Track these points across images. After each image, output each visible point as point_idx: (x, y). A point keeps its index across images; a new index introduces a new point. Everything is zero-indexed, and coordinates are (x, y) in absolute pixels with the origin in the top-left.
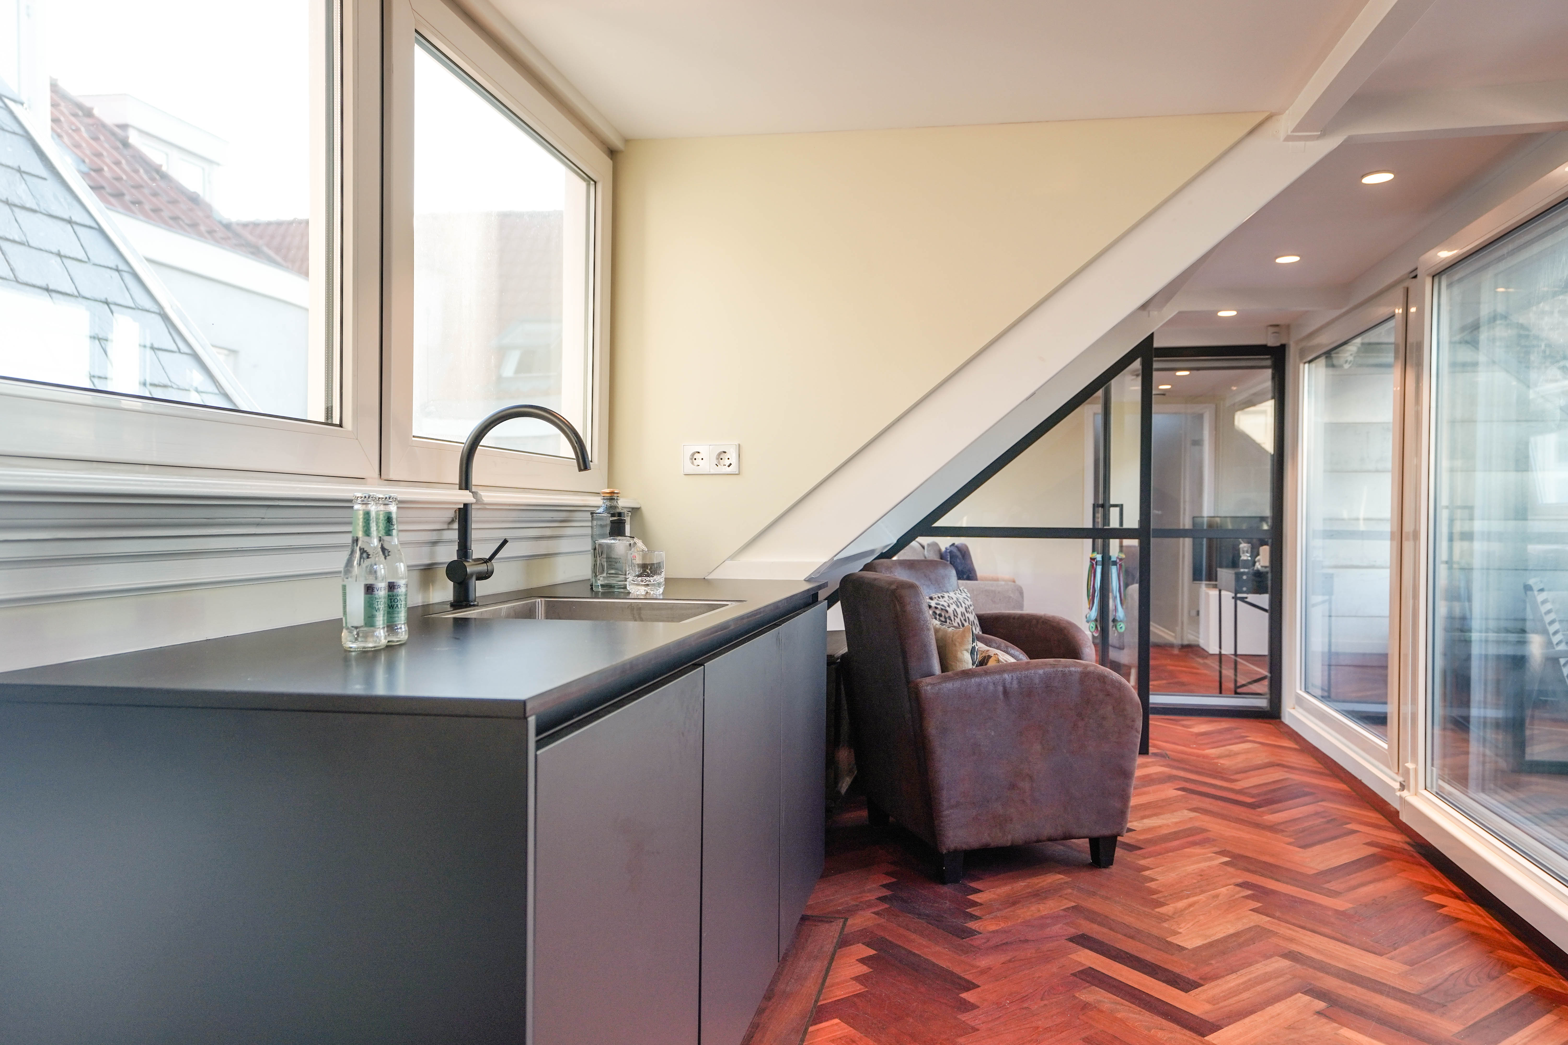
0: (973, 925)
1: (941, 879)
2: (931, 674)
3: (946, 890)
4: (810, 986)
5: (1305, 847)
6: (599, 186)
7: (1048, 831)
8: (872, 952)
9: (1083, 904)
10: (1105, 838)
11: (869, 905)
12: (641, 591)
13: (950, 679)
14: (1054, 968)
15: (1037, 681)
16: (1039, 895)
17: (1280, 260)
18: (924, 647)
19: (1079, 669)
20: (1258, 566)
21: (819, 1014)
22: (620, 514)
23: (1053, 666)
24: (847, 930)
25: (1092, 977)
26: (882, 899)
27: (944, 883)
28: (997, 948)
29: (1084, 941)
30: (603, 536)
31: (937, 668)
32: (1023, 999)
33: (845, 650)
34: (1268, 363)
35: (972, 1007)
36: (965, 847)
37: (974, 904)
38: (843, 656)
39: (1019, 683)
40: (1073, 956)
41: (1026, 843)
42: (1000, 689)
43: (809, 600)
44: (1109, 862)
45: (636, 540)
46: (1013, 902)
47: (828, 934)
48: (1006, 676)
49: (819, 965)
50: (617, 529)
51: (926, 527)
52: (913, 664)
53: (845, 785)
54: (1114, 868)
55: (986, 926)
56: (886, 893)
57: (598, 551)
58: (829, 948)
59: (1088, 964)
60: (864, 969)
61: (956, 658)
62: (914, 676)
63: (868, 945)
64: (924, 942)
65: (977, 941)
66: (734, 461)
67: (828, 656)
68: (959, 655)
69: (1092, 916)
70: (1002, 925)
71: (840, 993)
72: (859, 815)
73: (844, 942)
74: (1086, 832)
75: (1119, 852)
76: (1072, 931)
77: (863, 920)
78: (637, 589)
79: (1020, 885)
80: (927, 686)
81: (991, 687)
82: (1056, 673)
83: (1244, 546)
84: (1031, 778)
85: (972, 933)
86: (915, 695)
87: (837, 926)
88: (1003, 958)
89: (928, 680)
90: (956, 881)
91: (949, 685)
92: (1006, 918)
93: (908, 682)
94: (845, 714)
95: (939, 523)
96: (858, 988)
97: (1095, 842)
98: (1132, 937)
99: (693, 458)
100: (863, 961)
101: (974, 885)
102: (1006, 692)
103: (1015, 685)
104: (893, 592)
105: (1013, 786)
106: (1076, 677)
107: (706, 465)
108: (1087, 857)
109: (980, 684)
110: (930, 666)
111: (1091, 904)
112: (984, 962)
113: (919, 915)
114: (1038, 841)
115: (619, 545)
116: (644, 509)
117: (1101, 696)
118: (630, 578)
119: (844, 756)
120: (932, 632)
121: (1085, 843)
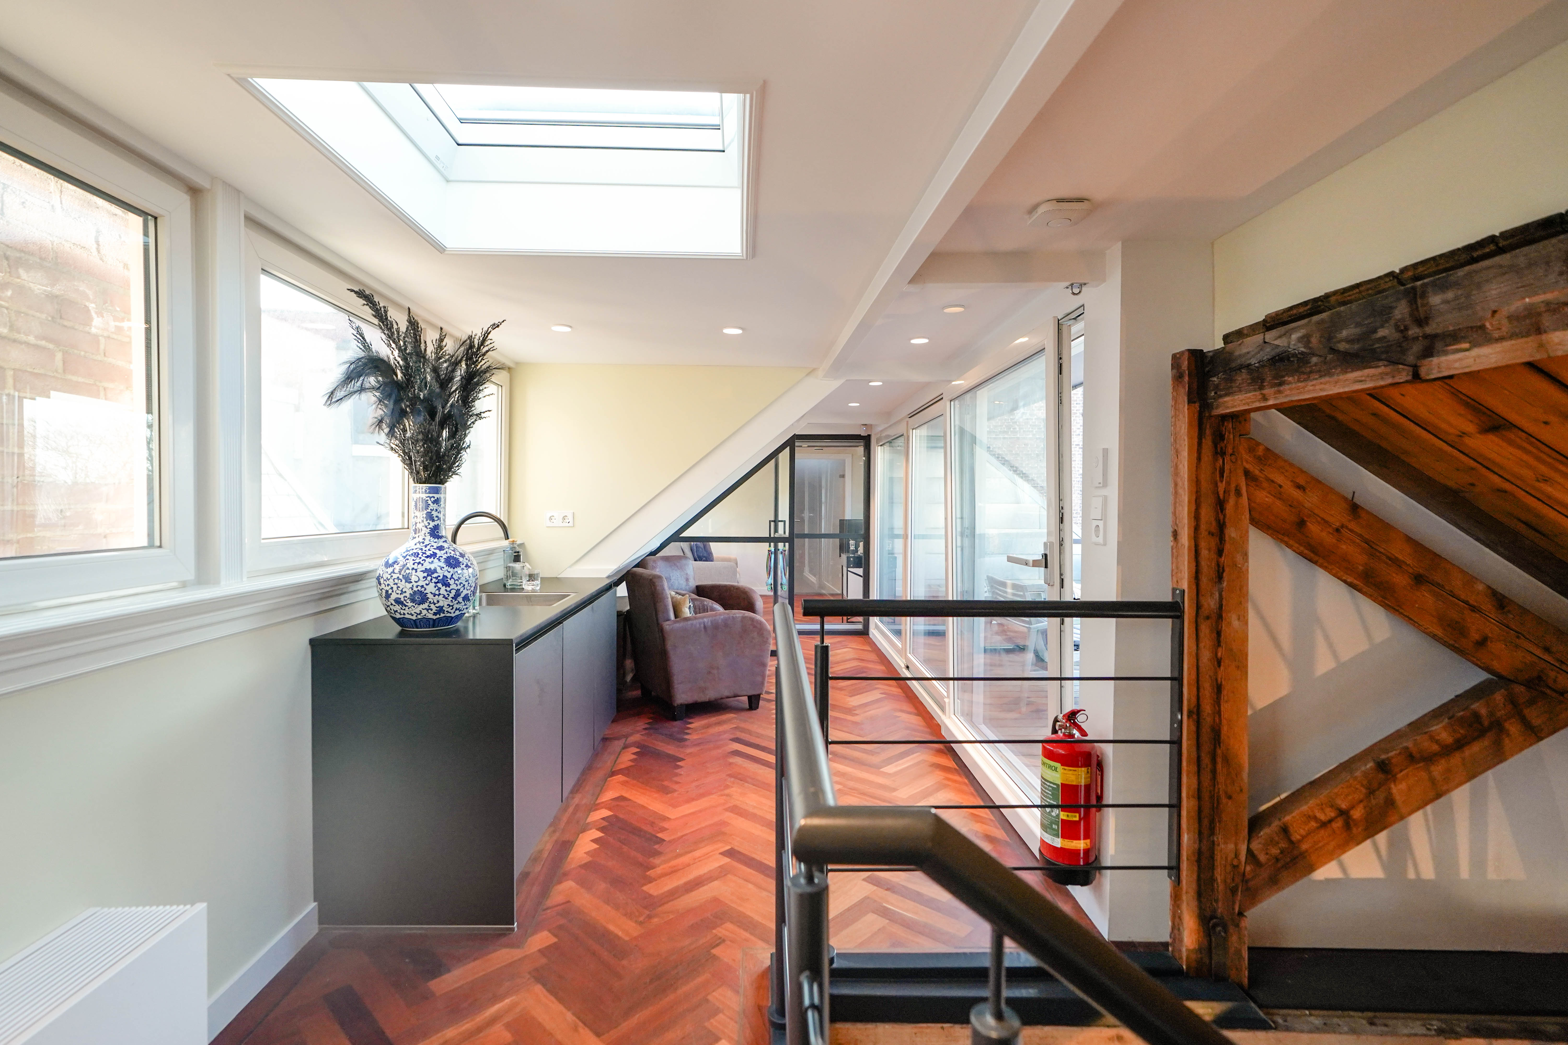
0: (686, 737)
1: (674, 719)
2: (669, 620)
3: (678, 723)
4: (609, 764)
5: (851, 696)
6: (504, 388)
7: (726, 693)
8: (638, 750)
9: (740, 725)
10: (754, 696)
11: (638, 732)
12: (530, 588)
13: (678, 622)
14: (720, 751)
15: (720, 621)
16: (719, 723)
17: (850, 405)
18: (666, 606)
19: (741, 615)
20: (859, 553)
21: (613, 774)
22: (518, 552)
23: (728, 614)
24: (627, 742)
25: (737, 753)
26: (645, 729)
27: (676, 720)
28: (695, 745)
29: (737, 740)
30: (510, 563)
31: (672, 616)
32: (704, 763)
33: (628, 608)
34: (862, 444)
35: (681, 767)
36: (686, 703)
37: (689, 728)
38: (628, 611)
39: (711, 622)
40: (730, 746)
41: (716, 700)
42: (702, 626)
43: (609, 588)
44: (757, 707)
45: (526, 564)
46: (708, 726)
47: (618, 744)
48: (705, 620)
49: (613, 757)
50: (517, 559)
51: (676, 537)
52: (660, 615)
53: (629, 678)
54: (758, 710)
55: (693, 737)
56: (647, 726)
57: (508, 568)
58: (618, 749)
59: (736, 748)
60: (634, 757)
61: (681, 611)
62: (660, 621)
63: (638, 747)
64: (663, 744)
65: (687, 743)
66: (571, 520)
67: (618, 612)
68: (683, 610)
69: (743, 730)
70: (700, 736)
71: (623, 766)
72: (637, 693)
73: (626, 747)
74: (745, 693)
75: (761, 703)
76: (732, 736)
77: (636, 738)
78: (528, 587)
79: (713, 719)
80: (667, 626)
81: (698, 626)
82: (729, 618)
83: (852, 542)
84: (718, 668)
85: (686, 740)
86: (661, 630)
87: (623, 740)
88: (698, 748)
89: (668, 623)
90: (682, 720)
91: (677, 625)
92: (702, 733)
93: (658, 624)
94: (629, 640)
95: (684, 535)
96: (631, 764)
97: (750, 698)
98: (759, 737)
99: (550, 519)
100: (634, 754)
101: (690, 721)
102: (705, 627)
103: (709, 624)
104: (651, 580)
105: (709, 673)
106: (739, 619)
107: (558, 522)
108: (747, 706)
109: (692, 624)
110: (668, 615)
111: (742, 725)
112: (689, 751)
113: (662, 734)
114: (722, 698)
115: (517, 566)
116: (526, 544)
117: (751, 627)
118: (524, 582)
119: (629, 663)
120: (670, 599)
121: (745, 699)
